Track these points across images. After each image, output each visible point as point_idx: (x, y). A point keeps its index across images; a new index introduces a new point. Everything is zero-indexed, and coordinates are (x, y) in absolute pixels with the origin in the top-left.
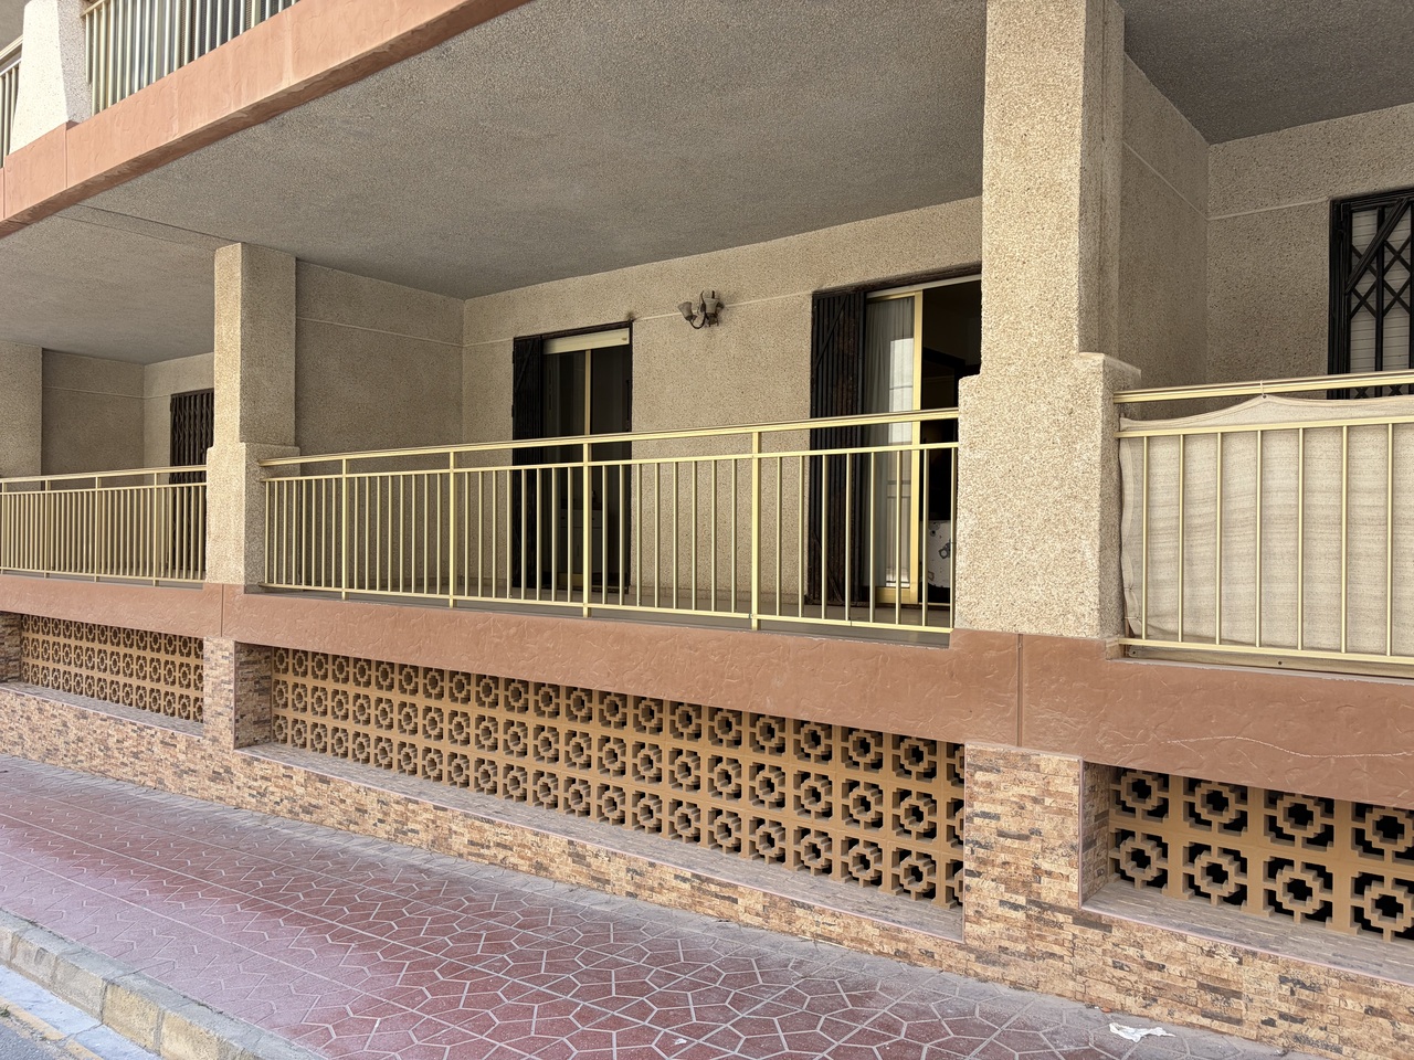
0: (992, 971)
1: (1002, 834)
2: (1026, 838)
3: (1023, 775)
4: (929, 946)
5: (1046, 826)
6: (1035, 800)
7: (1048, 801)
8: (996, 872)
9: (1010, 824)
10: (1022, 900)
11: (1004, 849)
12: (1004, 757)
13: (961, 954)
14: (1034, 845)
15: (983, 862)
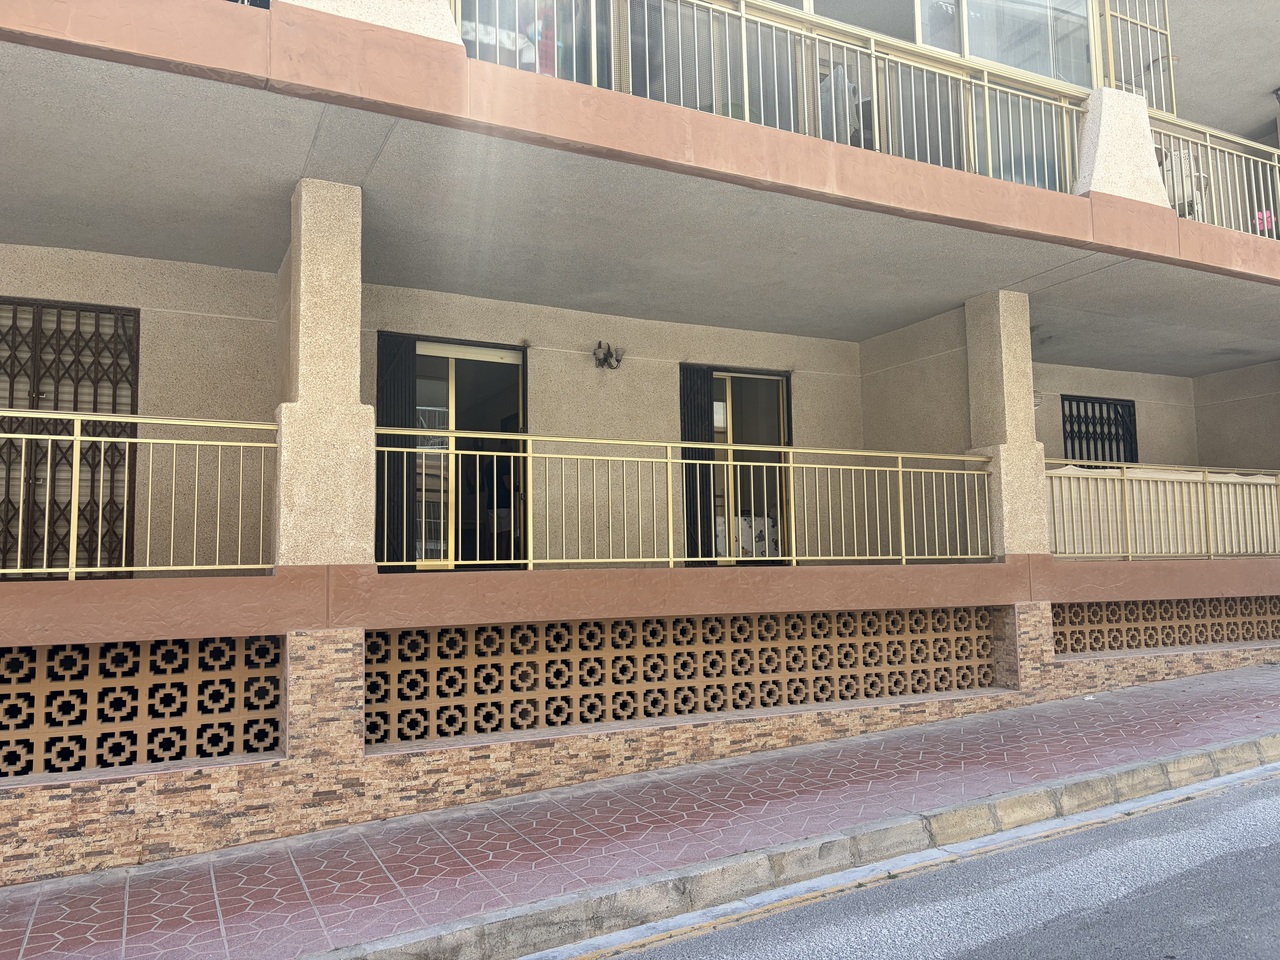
0: (1031, 700)
1: (1031, 639)
2: (1037, 639)
3: (1035, 612)
4: (1009, 698)
5: (1043, 632)
6: (1040, 622)
7: (1043, 621)
8: (1029, 656)
9: (1032, 635)
10: (1038, 665)
11: (1033, 645)
12: (1029, 606)
13: (1020, 697)
14: (1040, 640)
15: (1025, 653)
